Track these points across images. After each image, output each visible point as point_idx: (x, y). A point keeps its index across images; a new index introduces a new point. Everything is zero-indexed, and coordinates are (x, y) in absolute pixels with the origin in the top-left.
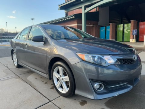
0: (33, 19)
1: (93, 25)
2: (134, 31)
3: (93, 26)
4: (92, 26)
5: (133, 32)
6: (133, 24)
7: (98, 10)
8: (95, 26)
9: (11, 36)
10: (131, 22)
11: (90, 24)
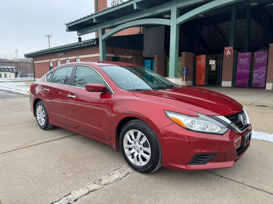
0: (49, 37)
1: (133, 55)
2: (185, 69)
3: (132, 58)
4: (130, 57)
5: (183, 70)
6: (184, 58)
7: (142, 31)
8: (135, 57)
9: (5, 67)
10: (182, 56)
11: (128, 55)
